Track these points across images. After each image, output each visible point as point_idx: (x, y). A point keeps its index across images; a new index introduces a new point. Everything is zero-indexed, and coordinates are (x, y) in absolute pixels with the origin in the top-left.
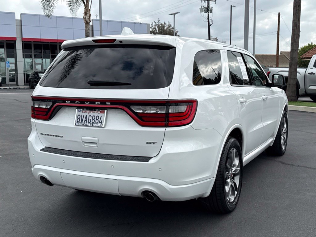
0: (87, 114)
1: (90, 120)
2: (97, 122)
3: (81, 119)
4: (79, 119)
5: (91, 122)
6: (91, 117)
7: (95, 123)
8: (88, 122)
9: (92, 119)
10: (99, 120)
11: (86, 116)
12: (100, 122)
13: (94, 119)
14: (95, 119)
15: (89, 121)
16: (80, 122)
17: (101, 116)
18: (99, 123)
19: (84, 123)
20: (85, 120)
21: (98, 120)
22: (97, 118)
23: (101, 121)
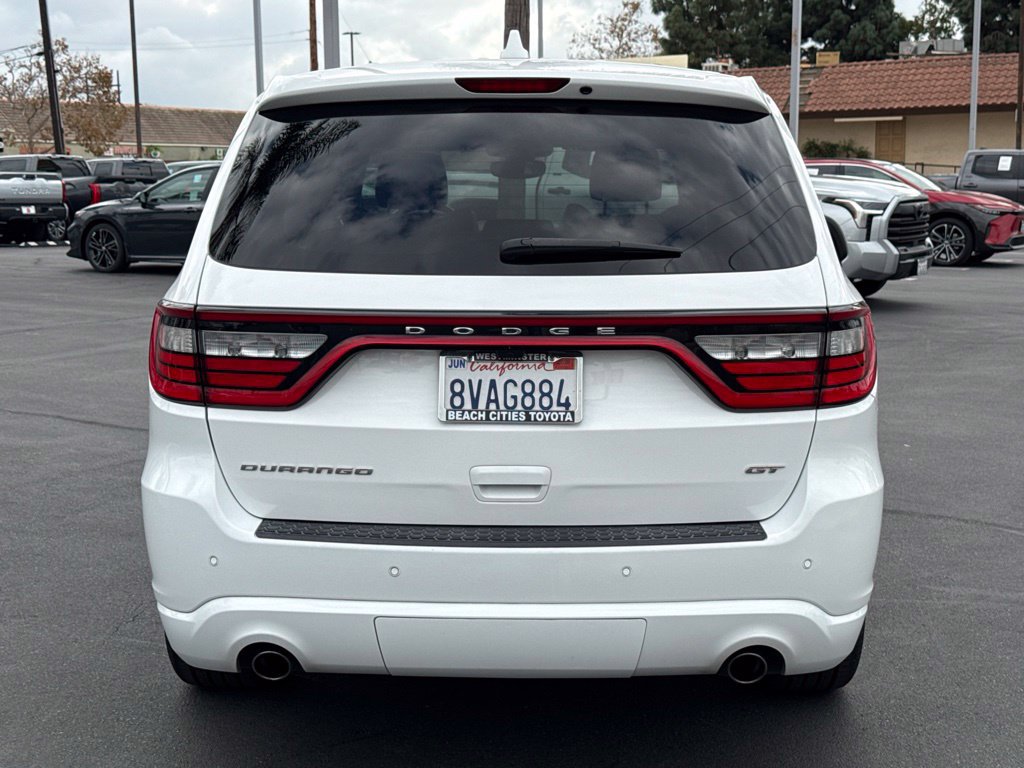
0: (494, 374)
1: (514, 397)
3: (467, 394)
5: (519, 407)
6: (515, 384)
8: (502, 407)
9: (520, 395)
11: (493, 384)
12: (559, 404)
13: (531, 395)
14: (537, 395)
15: (510, 403)
17: (562, 382)
18: (555, 407)
20: (489, 401)
22: (546, 389)
23: (563, 401)
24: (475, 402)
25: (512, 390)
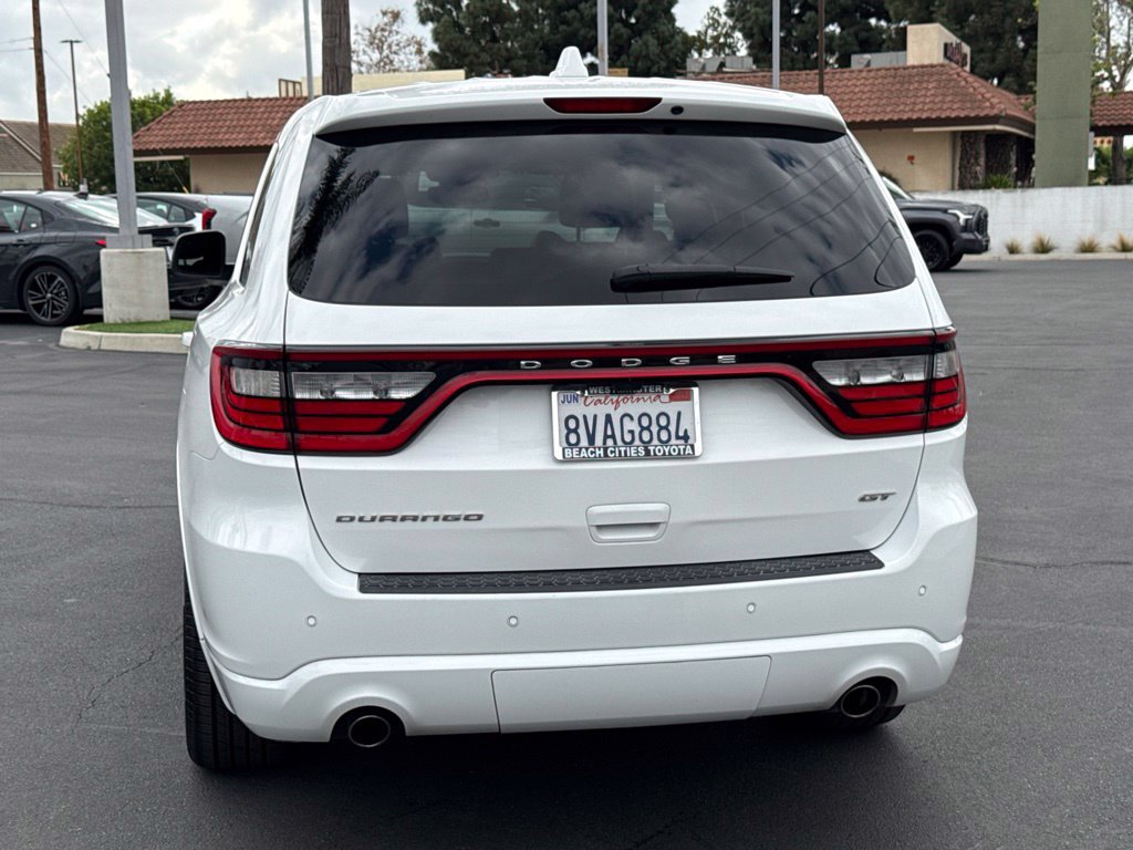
0: (609, 408)
1: (632, 432)
2: (664, 436)
3: (582, 430)
4: (575, 431)
6: (632, 418)
7: (655, 442)
8: (620, 443)
9: (637, 430)
10: (672, 428)
11: (608, 419)
12: (678, 437)
13: (648, 428)
14: (654, 429)
15: (628, 438)
16: (584, 442)
17: (679, 414)
18: (673, 441)
19: (606, 450)
20: (606, 437)
21: (666, 428)
22: (663, 422)
23: (681, 434)
24: (591, 439)
25: (629, 425)
